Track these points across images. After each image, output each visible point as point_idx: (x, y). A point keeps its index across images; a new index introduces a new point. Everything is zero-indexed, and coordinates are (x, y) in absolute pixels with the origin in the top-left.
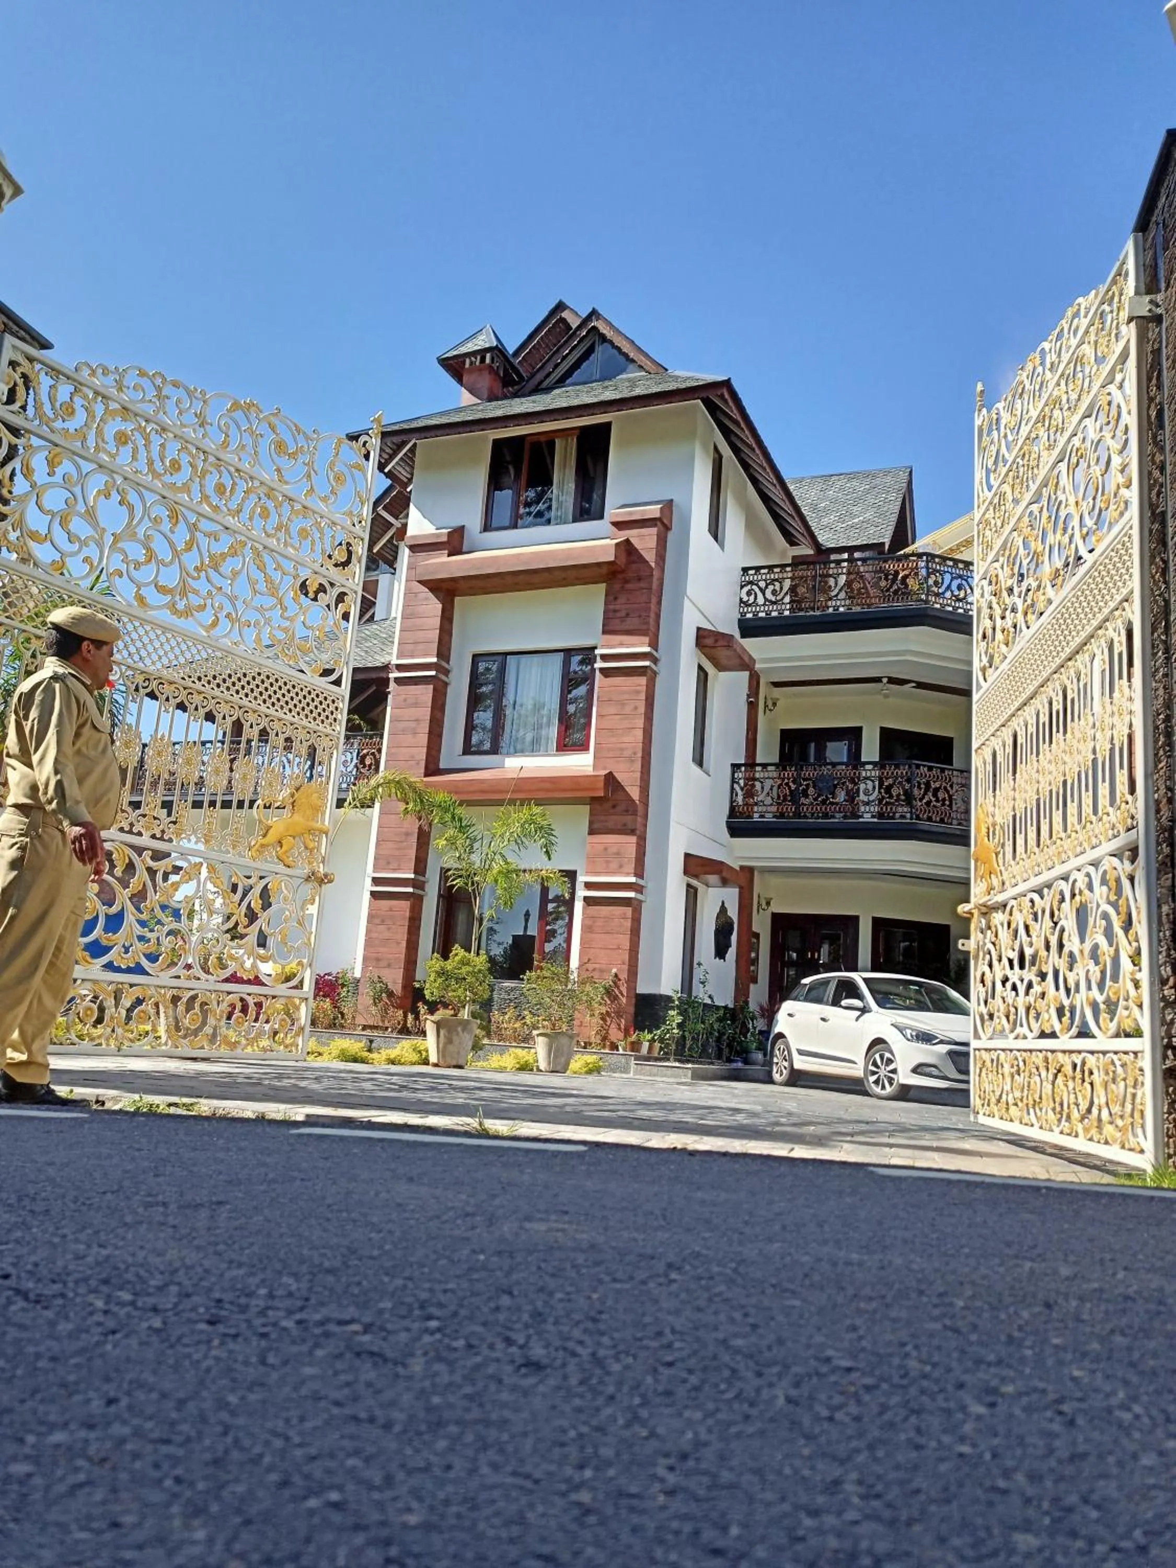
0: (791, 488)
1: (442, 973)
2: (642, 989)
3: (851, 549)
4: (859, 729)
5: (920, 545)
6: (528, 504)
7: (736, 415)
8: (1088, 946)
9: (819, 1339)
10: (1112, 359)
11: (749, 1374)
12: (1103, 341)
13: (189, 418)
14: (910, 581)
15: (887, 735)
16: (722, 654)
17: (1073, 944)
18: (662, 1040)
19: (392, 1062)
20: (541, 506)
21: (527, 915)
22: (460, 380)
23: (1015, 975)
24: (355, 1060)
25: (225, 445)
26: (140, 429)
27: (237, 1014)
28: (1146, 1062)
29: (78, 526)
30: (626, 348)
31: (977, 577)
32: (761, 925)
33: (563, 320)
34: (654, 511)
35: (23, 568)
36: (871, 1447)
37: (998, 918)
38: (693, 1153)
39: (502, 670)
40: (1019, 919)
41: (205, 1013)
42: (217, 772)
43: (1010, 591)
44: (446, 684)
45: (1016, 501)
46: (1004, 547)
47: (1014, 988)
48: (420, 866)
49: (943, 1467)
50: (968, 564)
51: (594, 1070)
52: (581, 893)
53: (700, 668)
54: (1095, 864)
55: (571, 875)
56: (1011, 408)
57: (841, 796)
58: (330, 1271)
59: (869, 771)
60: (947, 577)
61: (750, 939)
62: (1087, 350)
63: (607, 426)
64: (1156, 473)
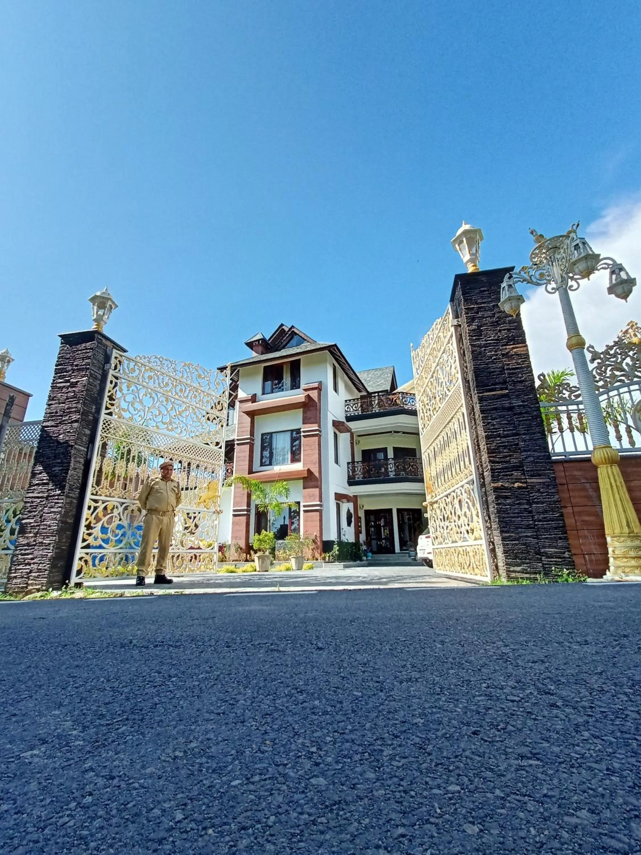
0: (358, 375)
1: (259, 540)
2: (325, 539)
3: (378, 392)
4: (386, 448)
5: (399, 389)
6: (276, 385)
7: (339, 354)
8: (463, 513)
9: (395, 634)
10: (448, 337)
11: (379, 645)
12: (445, 331)
13: (171, 370)
14: (397, 401)
15: (396, 449)
16: (341, 427)
17: (459, 512)
18: (332, 556)
19: (244, 572)
20: (280, 385)
21: (284, 518)
22: (252, 349)
23: (442, 524)
24: (232, 572)
25: (182, 377)
26: (156, 374)
27: (193, 560)
28: (484, 547)
29: (137, 406)
30: (303, 336)
31: (417, 401)
32: (361, 514)
33: (283, 329)
34: (316, 385)
35: (119, 420)
36: (413, 657)
37: (435, 506)
38: (350, 590)
39: (271, 438)
40: (442, 506)
41: (183, 561)
42: (183, 479)
43: (428, 404)
44: (253, 444)
45: (426, 378)
46: (424, 391)
47: (443, 528)
48: (249, 505)
49: (431, 659)
50: (414, 394)
51: (312, 568)
52: (302, 509)
53: (335, 433)
54: (462, 487)
55: (298, 503)
56: (421, 351)
57: (383, 470)
58: (255, 632)
59: (391, 461)
60: (408, 399)
61: (358, 519)
62: (441, 334)
63: (299, 360)
64: (465, 369)
